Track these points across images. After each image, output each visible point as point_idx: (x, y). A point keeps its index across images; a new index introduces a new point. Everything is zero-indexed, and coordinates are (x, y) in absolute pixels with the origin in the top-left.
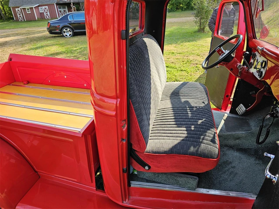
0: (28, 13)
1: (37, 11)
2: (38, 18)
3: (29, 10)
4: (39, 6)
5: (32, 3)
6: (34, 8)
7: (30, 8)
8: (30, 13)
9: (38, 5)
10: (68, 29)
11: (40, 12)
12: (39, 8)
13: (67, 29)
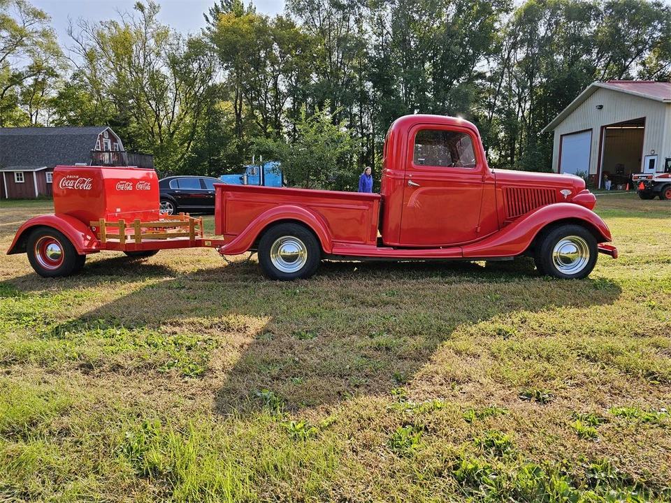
0: (16, 181)
1: (41, 179)
2: (39, 194)
3: (21, 176)
4: (46, 170)
5: (31, 164)
6: (34, 174)
7: (24, 172)
8: (23, 181)
9: (46, 167)
10: (168, 203)
11: (48, 182)
12: (47, 173)
13: (165, 203)
